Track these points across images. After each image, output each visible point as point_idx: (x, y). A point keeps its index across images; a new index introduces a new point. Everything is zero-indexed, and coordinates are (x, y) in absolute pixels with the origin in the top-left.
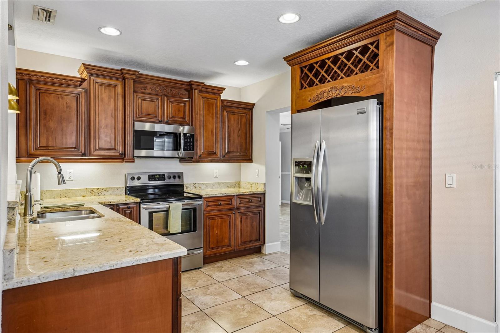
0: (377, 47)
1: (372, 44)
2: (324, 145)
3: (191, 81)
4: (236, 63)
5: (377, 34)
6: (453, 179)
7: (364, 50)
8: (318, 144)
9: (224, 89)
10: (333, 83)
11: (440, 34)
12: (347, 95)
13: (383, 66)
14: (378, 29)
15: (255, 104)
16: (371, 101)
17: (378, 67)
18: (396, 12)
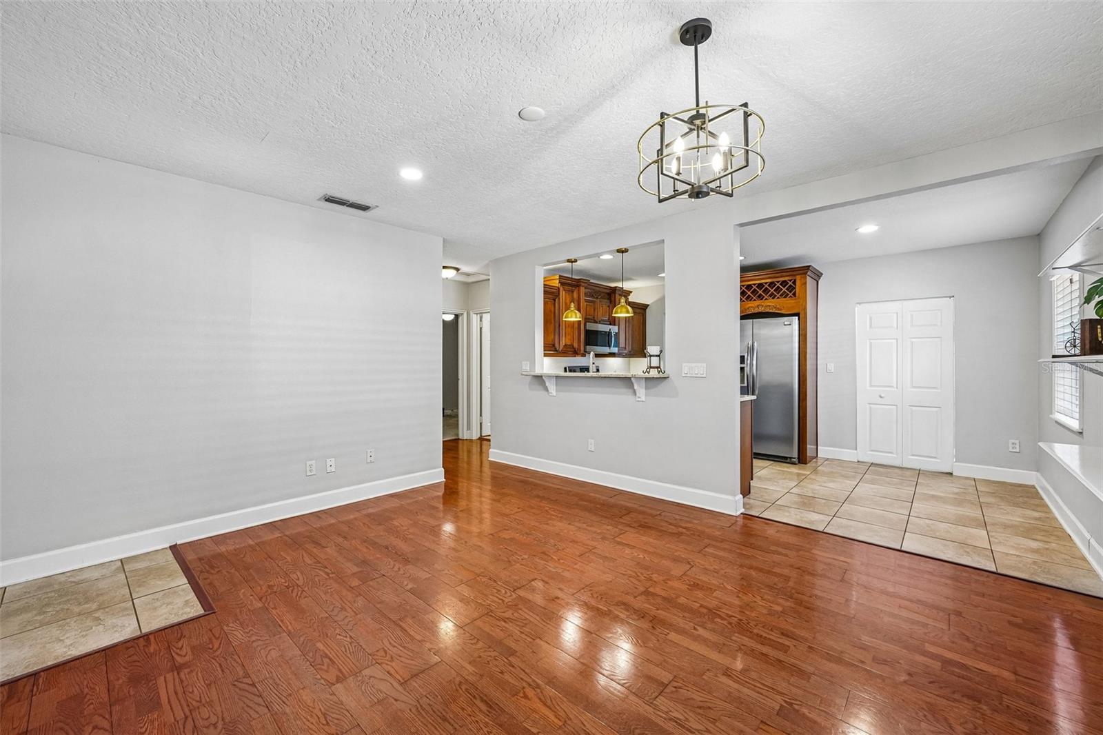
0: (794, 283)
1: (790, 281)
2: (755, 344)
3: (616, 287)
4: (660, 275)
5: (794, 275)
6: (831, 367)
7: (784, 283)
8: (750, 343)
9: (631, 292)
10: (758, 302)
11: (822, 274)
12: (771, 311)
13: (799, 295)
14: (794, 273)
15: (648, 305)
16: (794, 317)
17: (795, 296)
18: (809, 266)
